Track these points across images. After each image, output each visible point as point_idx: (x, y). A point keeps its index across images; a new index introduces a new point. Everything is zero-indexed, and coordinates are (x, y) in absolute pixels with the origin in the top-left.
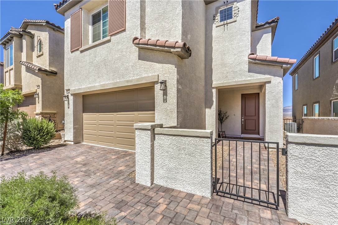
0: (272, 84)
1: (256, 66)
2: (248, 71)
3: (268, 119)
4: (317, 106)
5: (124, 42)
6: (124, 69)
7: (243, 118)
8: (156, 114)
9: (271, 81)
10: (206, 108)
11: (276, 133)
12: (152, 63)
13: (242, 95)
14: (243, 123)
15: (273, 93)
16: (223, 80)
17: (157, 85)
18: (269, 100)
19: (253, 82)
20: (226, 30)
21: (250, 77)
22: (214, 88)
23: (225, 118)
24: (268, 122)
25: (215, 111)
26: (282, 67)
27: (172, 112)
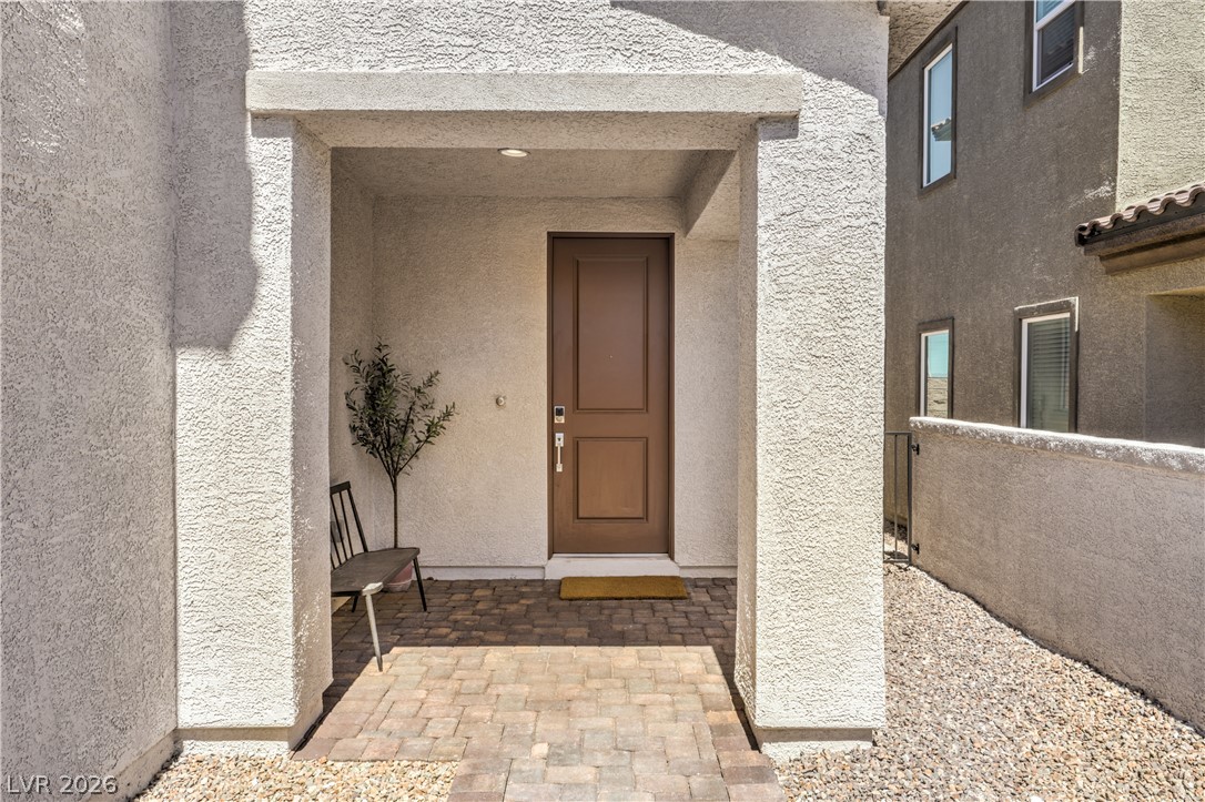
0: (802, 143)
3: (777, 474)
4: (938, 341)
7: (561, 428)
9: (795, 118)
10: (189, 344)
11: (832, 600)
13: (554, 238)
14: (559, 468)
15: (816, 225)
18: (784, 294)
19: (651, 109)
22: (268, 122)
23: (420, 427)
24: (775, 494)
25: (287, 385)
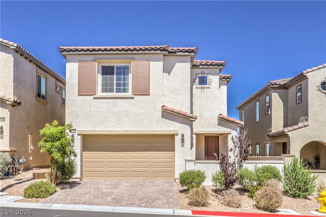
0: (231, 135)
1: (223, 122)
2: (217, 124)
4: (258, 146)
5: (148, 102)
6: (148, 122)
8: (176, 154)
9: (231, 133)
12: (173, 122)
13: (205, 136)
16: (201, 129)
17: (177, 136)
20: (203, 92)
21: (219, 129)
22: (194, 134)
26: (237, 125)
27: (187, 153)
